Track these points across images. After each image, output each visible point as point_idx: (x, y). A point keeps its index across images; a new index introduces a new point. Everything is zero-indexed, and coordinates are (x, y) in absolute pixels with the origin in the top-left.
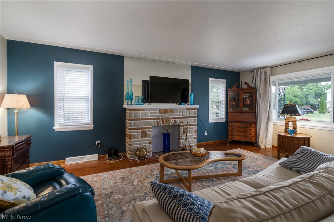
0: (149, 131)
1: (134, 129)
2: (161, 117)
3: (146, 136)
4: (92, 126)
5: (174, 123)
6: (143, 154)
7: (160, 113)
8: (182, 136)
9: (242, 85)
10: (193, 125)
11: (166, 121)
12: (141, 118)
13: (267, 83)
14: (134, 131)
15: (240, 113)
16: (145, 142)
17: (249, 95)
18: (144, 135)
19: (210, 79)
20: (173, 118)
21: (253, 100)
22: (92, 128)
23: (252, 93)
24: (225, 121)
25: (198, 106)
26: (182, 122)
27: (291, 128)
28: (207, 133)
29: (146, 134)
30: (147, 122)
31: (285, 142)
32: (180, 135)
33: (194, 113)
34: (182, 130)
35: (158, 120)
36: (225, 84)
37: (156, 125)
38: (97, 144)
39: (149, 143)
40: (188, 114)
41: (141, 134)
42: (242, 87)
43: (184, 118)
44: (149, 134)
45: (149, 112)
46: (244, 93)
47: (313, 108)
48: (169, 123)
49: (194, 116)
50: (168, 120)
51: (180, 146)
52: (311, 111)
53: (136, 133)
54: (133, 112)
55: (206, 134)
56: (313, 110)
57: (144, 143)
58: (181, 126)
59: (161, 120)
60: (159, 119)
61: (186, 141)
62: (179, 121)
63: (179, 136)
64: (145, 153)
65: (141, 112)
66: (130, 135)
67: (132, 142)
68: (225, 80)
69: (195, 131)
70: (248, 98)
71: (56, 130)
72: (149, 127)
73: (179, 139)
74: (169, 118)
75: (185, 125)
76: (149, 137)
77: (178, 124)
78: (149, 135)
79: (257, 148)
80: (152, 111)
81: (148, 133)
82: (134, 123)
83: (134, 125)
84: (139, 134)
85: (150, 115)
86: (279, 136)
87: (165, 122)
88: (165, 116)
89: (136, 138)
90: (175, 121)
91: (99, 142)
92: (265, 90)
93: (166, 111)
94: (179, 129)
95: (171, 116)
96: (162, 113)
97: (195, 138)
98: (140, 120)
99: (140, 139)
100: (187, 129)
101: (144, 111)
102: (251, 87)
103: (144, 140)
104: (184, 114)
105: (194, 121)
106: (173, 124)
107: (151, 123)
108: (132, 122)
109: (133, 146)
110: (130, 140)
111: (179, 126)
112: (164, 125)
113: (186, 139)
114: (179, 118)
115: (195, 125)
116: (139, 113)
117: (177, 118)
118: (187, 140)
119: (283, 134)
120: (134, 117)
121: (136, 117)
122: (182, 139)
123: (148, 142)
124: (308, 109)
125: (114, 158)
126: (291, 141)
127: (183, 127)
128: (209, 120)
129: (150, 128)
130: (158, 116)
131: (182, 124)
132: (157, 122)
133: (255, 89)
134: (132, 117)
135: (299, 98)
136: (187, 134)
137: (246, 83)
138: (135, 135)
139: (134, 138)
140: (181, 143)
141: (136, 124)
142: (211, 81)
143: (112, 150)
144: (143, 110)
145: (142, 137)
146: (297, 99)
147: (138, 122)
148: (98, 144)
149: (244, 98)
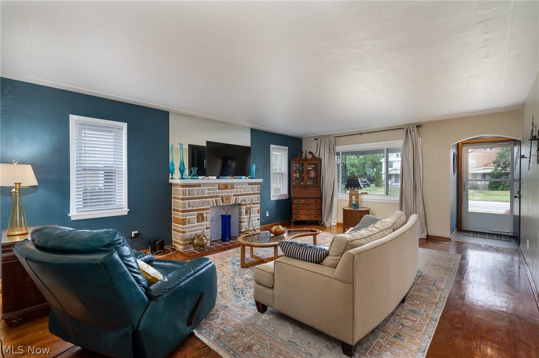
0: (207, 213)
1: (188, 211)
2: (220, 195)
3: (203, 220)
4: (127, 209)
5: (236, 201)
6: (203, 242)
7: (219, 189)
8: (244, 218)
9: (306, 155)
10: (256, 204)
11: (227, 199)
12: (196, 196)
13: (331, 154)
14: (188, 214)
15: (304, 188)
16: (202, 227)
17: (313, 166)
18: (201, 218)
19: (272, 146)
20: (234, 195)
21: (317, 172)
22: (126, 213)
23: (317, 164)
24: (287, 198)
25: (261, 180)
26: (244, 200)
27: (354, 202)
28: (269, 213)
29: (203, 217)
30: (204, 202)
31: (350, 217)
32: (242, 217)
33: (257, 189)
34: (243, 210)
35: (217, 199)
36: (287, 152)
37: (215, 205)
38: (133, 235)
39: (207, 228)
40: (251, 189)
41: (197, 218)
42: (306, 157)
43: (246, 195)
44: (206, 217)
45: (207, 188)
46: (309, 164)
47: (369, 181)
48: (230, 203)
49: (257, 192)
50: (228, 198)
51: (242, 230)
52: (367, 184)
53: (191, 217)
54: (187, 189)
55: (267, 215)
56: (369, 183)
57: (201, 229)
58: (242, 205)
59: (220, 198)
60: (218, 196)
61: (249, 224)
62: (240, 199)
63: (240, 218)
64: (206, 241)
65: (196, 188)
66: (183, 219)
67: (187, 228)
68: (287, 148)
69: (258, 211)
70: (312, 170)
71: (72, 219)
72: (206, 208)
73: (241, 222)
74: (230, 196)
75: (248, 204)
76: (206, 221)
77: (240, 203)
78: (206, 219)
79: (323, 227)
80: (210, 186)
81: (205, 215)
82: (189, 204)
83: (189, 206)
84: (195, 218)
85: (207, 192)
86: (344, 210)
87: (225, 200)
88: (225, 193)
89: (192, 223)
90: (236, 199)
91: (136, 232)
92: (329, 161)
93: (226, 187)
94: (240, 208)
95: (231, 193)
96: (221, 189)
97: (258, 219)
98: (195, 198)
99: (196, 224)
100: (250, 208)
101: (201, 187)
102: (315, 157)
103: (201, 226)
104: (246, 190)
105: (256, 198)
106: (234, 203)
107: (208, 202)
108: (186, 202)
109: (187, 233)
110: (184, 226)
111: (240, 205)
112: (224, 204)
113: (249, 221)
114: (241, 195)
115: (258, 203)
116: (195, 190)
117: (238, 195)
118: (251, 222)
119: (347, 209)
120: (189, 195)
121: (190, 195)
122: (244, 222)
123: (205, 227)
124: (365, 182)
125: (161, 252)
126: (354, 215)
127: (245, 207)
128: (271, 197)
129: (208, 209)
130: (216, 193)
131: (244, 203)
132: (216, 200)
133: (320, 160)
134: (186, 195)
135: (356, 168)
136: (250, 215)
137: (310, 153)
138: (190, 219)
139: (188, 223)
140: (244, 227)
141: (191, 205)
142: (273, 148)
143: (157, 241)
144: (199, 185)
145: (198, 221)
146: (353, 169)
147: (193, 202)
148: (135, 235)
149: (308, 170)
